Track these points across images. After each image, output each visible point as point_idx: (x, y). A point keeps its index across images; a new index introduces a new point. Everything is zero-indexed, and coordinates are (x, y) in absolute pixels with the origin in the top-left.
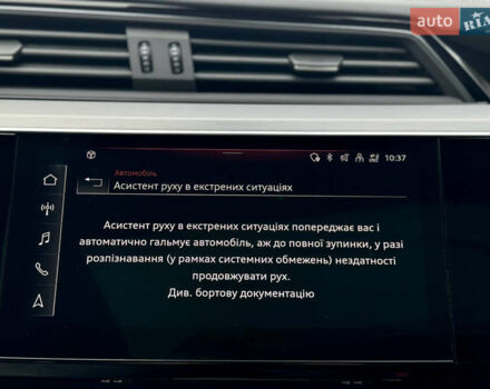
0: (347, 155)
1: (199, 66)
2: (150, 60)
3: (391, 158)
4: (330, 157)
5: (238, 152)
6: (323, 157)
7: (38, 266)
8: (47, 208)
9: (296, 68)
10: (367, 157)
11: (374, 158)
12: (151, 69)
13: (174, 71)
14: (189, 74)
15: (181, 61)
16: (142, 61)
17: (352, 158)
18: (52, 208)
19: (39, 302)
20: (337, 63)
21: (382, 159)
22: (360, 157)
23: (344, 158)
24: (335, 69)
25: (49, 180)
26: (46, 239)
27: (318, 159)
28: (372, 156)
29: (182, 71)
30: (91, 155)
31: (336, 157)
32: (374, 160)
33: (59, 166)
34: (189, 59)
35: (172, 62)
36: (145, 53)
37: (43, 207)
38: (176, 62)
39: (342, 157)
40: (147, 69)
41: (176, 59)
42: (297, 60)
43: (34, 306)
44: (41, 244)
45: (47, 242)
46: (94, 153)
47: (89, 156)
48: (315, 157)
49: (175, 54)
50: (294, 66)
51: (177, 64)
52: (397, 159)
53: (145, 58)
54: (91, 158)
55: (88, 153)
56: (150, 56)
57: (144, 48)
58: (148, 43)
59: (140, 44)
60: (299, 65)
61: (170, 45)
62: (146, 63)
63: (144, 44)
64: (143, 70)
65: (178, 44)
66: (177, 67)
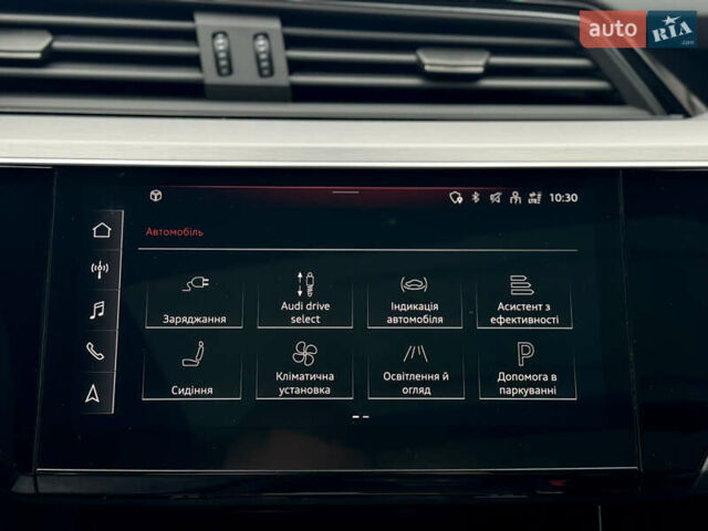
0: (499, 194)
1: (295, 66)
2: (229, 58)
3: (557, 198)
4: (476, 197)
5: (353, 191)
6: (467, 197)
7: (90, 347)
8: (99, 269)
9: (427, 68)
10: (525, 197)
11: (535, 199)
12: (230, 71)
13: (260, 72)
14: (282, 78)
15: (270, 59)
16: (217, 59)
17: (506, 197)
18: (106, 268)
19: (92, 396)
20: (482, 62)
21: (546, 198)
22: (516, 197)
23: (495, 198)
24: (480, 70)
25: (102, 231)
26: (99, 310)
27: (460, 200)
28: (531, 195)
29: (272, 73)
30: (156, 195)
31: (484, 198)
32: (535, 201)
33: (112, 211)
34: (281, 56)
35: (258, 61)
36: (221, 48)
37: (93, 268)
38: (264, 60)
39: (492, 196)
40: (225, 71)
41: (263, 56)
42: (428, 57)
43: (87, 400)
44: (92, 317)
45: (101, 314)
46: (160, 193)
47: (153, 197)
48: (455, 197)
49: (262, 49)
50: (423, 65)
51: (265, 64)
52: (565, 198)
53: (222, 55)
54: (156, 200)
55: (152, 193)
56: (228, 53)
57: (220, 40)
58: (225, 35)
59: (214, 36)
60: (430, 64)
61: (255, 37)
62: (223, 63)
63: (220, 36)
64: (219, 73)
65: (266, 36)
66: (265, 68)
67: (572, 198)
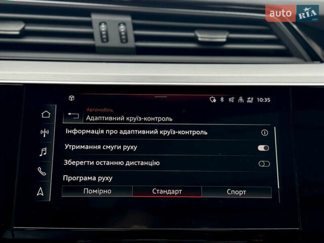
0: (233, 98)
1: (138, 38)
2: (107, 34)
3: (261, 100)
4: (222, 99)
5: (164, 96)
6: (218, 99)
7: (39, 169)
8: (44, 132)
9: (200, 39)
10: (245, 99)
11: (250, 100)
12: (108, 40)
13: (122, 42)
14: (132, 43)
15: (126, 35)
16: (101, 35)
17: (236, 100)
18: (48, 132)
19: (40, 193)
20: (225, 36)
21: (255, 100)
22: (241, 99)
23: (231, 100)
24: (224, 40)
25: (46, 114)
26: (44, 152)
27: (215, 101)
28: (248, 99)
29: (127, 41)
30: (72, 98)
31: (226, 99)
32: (250, 102)
33: (51, 105)
34: (131, 33)
35: (121, 36)
36: (103, 29)
37: (42, 132)
38: (123, 35)
39: (230, 99)
40: (105, 40)
41: (123, 33)
42: (200, 34)
43: (38, 195)
44: (41, 155)
45: (45, 154)
46: (73, 97)
47: (70, 99)
48: (212, 99)
49: (123, 30)
50: (198, 38)
51: (124, 37)
52: (264, 100)
53: (104, 33)
54: (71, 100)
55: (70, 97)
56: (107, 31)
57: (103, 26)
58: (105, 23)
59: (100, 24)
60: (201, 37)
61: (119, 25)
62: (104, 36)
63: (103, 24)
64: (102, 41)
65: (124, 24)
66: (124, 39)
67: (268, 100)
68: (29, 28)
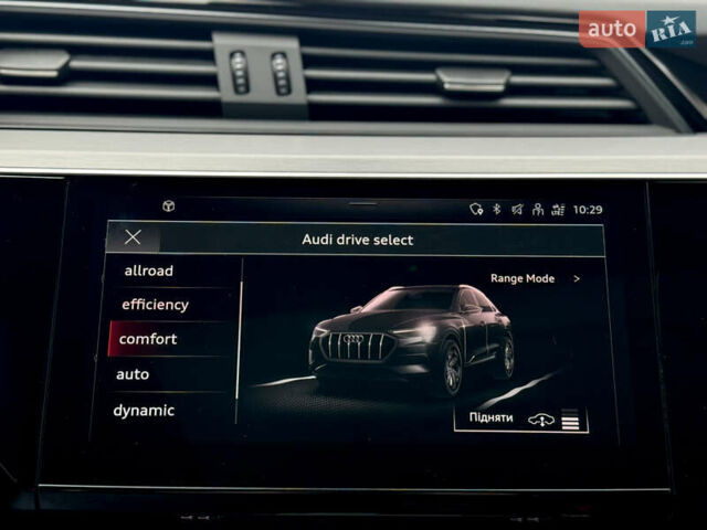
0: (520, 205)
1: (313, 85)
2: (246, 77)
3: (582, 209)
4: (497, 209)
5: (372, 202)
6: (488, 208)
9: (447, 86)
10: (548, 209)
11: (558, 210)
12: (248, 90)
13: (279, 93)
14: (299, 96)
15: (288, 78)
16: (234, 78)
17: (528, 209)
20: (502, 80)
21: (570, 210)
22: (538, 209)
23: (517, 209)
24: (500, 88)
27: (480, 211)
28: (554, 207)
29: (289, 91)
31: (506, 209)
32: (558, 213)
34: (299, 76)
35: (276, 79)
36: (239, 66)
38: (282, 78)
39: (514, 208)
40: (242, 89)
41: (281, 75)
42: (449, 76)
48: (476, 208)
49: (280, 67)
50: (443, 83)
51: (282, 82)
52: (590, 210)
53: (240, 73)
56: (246, 71)
57: (238, 59)
58: (243, 53)
59: (232, 55)
60: (450, 83)
61: (273, 56)
62: (241, 81)
63: (238, 55)
64: (237, 91)
65: (284, 55)
66: (283, 86)
67: (597, 210)
68: (78, 64)
